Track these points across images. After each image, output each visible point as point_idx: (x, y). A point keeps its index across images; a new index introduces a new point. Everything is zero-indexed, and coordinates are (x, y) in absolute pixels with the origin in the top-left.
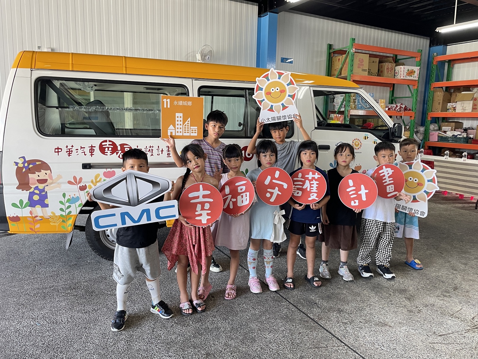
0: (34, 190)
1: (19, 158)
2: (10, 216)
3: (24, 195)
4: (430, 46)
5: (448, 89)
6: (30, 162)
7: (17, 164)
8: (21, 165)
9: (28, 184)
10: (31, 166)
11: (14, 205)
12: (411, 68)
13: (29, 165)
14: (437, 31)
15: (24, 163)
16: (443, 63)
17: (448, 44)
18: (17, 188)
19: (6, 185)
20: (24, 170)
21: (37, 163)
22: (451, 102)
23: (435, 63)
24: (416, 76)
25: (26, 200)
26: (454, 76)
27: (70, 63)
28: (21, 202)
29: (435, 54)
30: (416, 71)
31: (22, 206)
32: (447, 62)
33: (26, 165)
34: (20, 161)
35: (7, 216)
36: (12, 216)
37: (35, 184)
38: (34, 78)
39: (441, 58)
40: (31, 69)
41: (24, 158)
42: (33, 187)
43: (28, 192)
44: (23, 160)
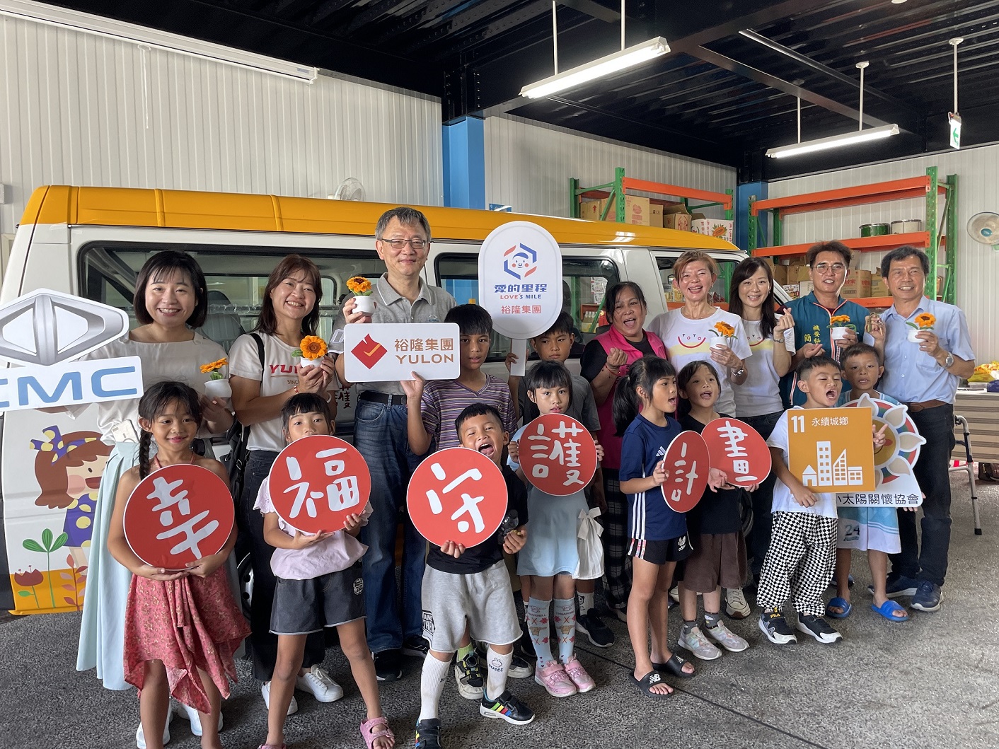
0: (79, 505)
1: (44, 431)
2: (18, 573)
3: (55, 519)
4: (738, 184)
5: (777, 259)
6: (70, 438)
7: (37, 444)
8: (47, 447)
9: (63, 490)
10: (72, 448)
11: (30, 545)
12: (719, 222)
13: (66, 446)
14: (769, 156)
15: (54, 442)
16: (763, 214)
17: (769, 180)
18: (38, 503)
19: (10, 496)
20: (56, 458)
21: (87, 440)
22: (788, 283)
23: (754, 214)
24: (729, 237)
25: (58, 531)
26: (785, 235)
27: (158, 209)
28: (47, 535)
29: (753, 197)
30: (728, 228)
31: (48, 546)
32: (771, 211)
33: (61, 445)
34: (47, 438)
35: (12, 572)
36: (23, 572)
37: (81, 489)
38: (77, 243)
39: (762, 205)
40: (70, 226)
41: (55, 429)
42: (77, 496)
43: (65, 509)
44: (52, 434)
